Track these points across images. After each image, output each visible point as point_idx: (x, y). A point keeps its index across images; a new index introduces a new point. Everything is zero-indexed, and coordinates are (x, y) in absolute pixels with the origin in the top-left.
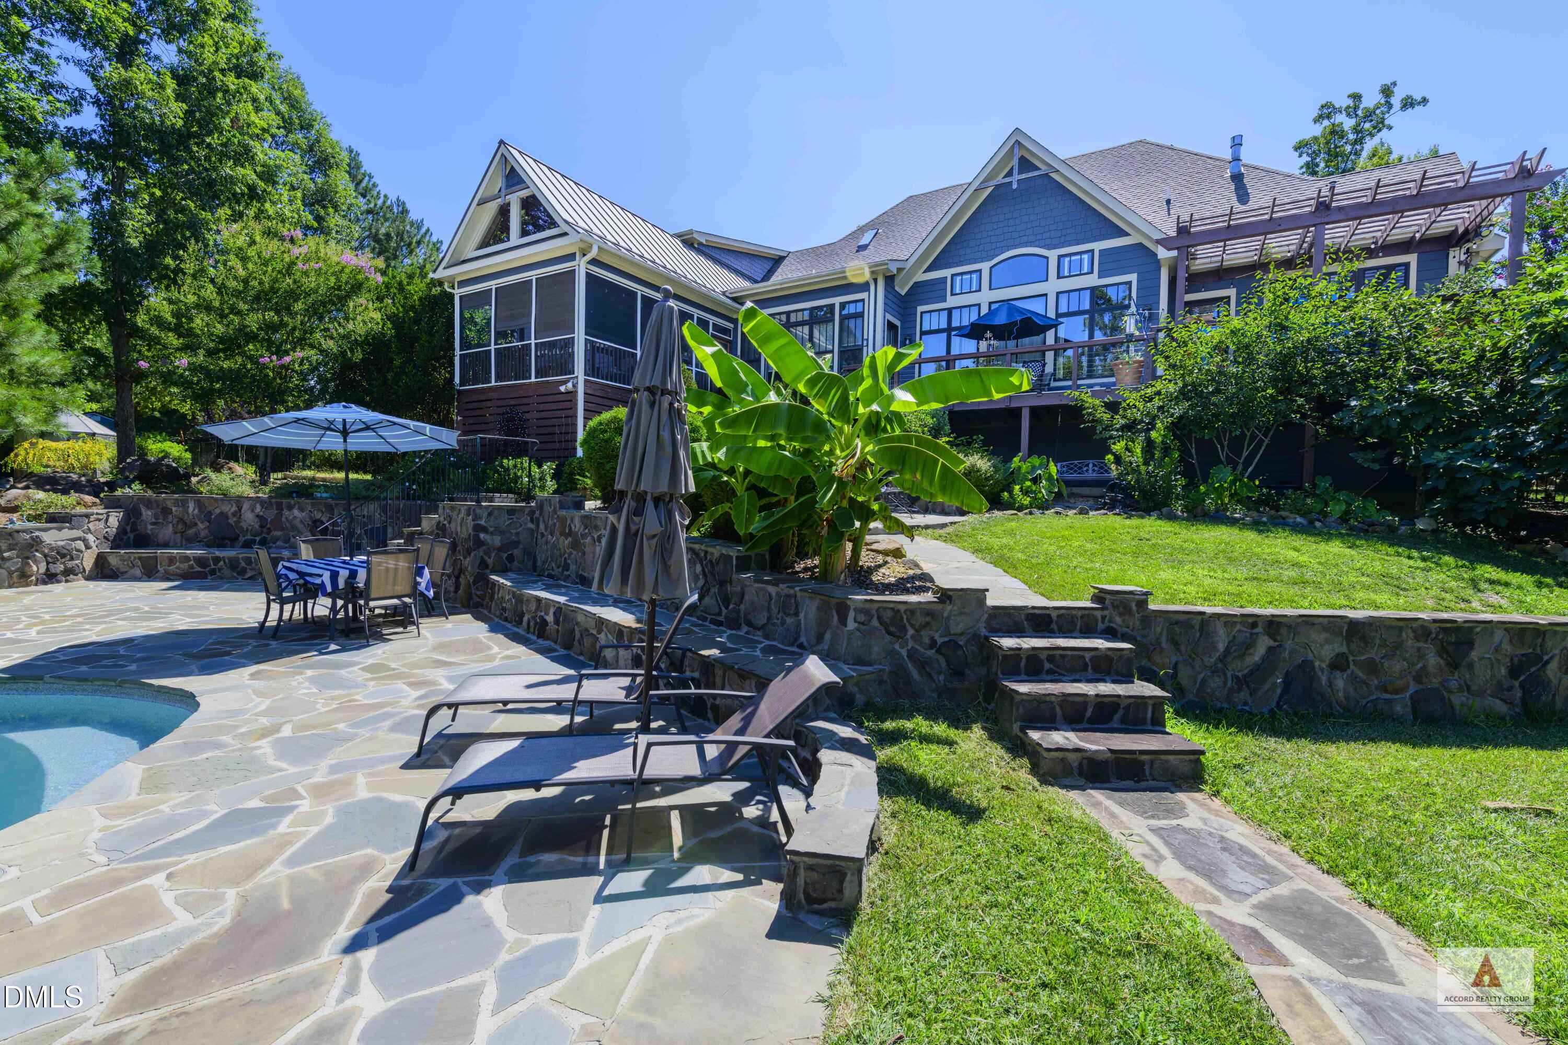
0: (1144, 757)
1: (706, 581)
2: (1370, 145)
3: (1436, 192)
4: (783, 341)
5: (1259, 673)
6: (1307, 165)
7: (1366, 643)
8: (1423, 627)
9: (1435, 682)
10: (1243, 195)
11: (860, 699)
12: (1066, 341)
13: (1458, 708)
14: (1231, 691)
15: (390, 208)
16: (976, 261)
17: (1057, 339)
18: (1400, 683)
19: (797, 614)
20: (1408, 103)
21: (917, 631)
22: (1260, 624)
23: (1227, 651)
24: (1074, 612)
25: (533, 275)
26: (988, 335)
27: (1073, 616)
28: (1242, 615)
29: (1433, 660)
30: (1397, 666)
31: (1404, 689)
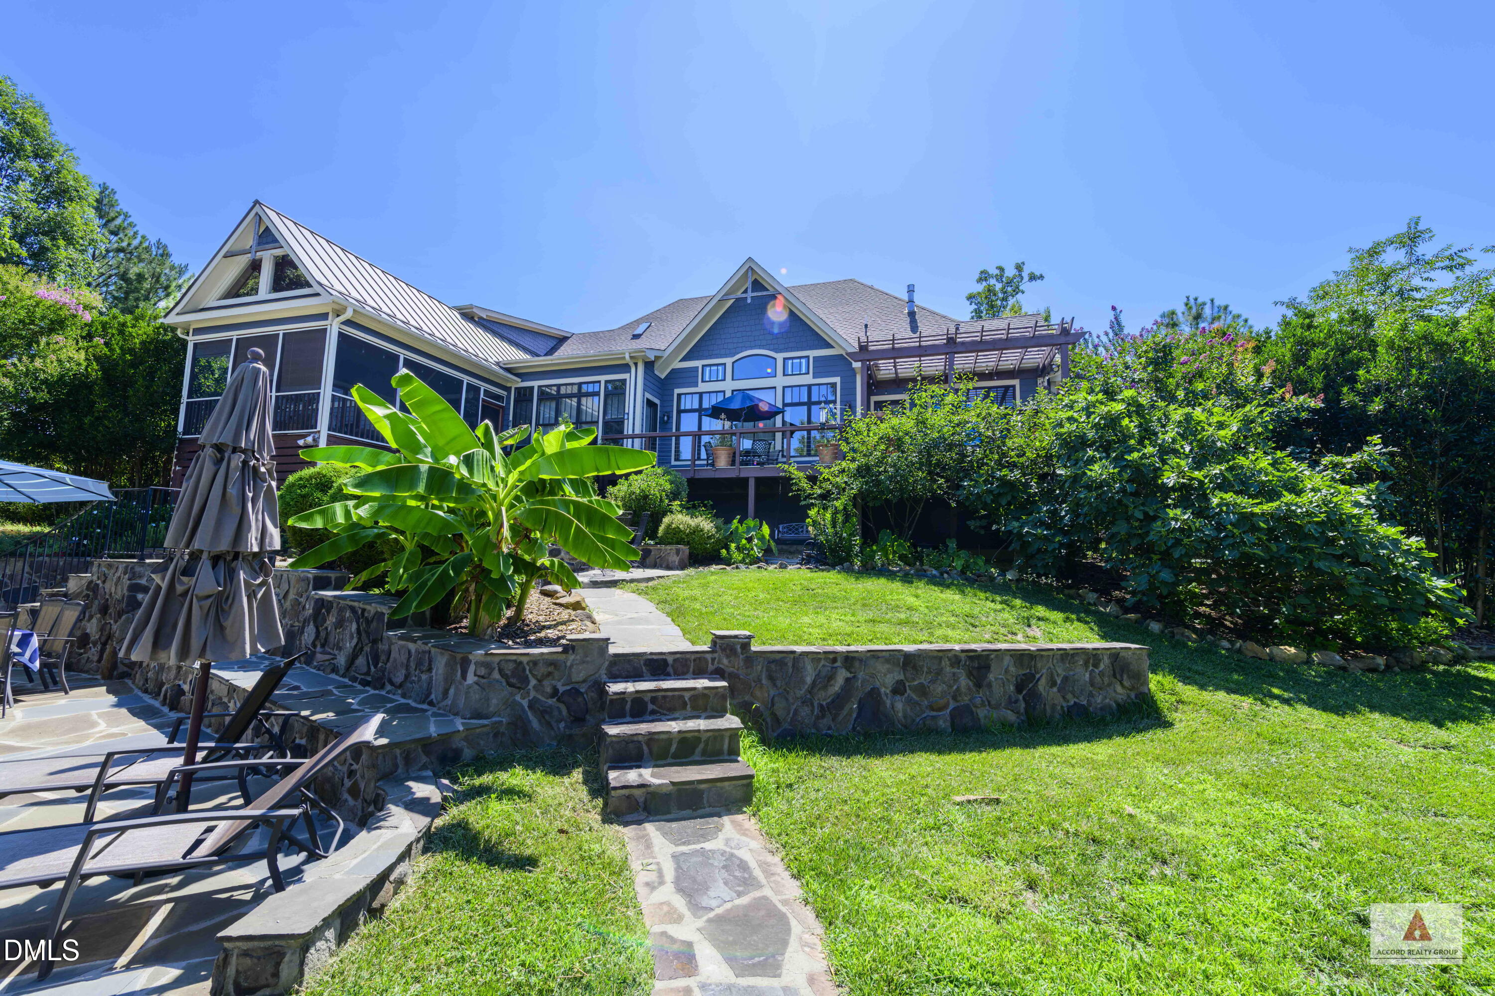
0: (703, 786)
1: (359, 639)
2: (1011, 301)
3: (1017, 339)
4: (438, 407)
5: (839, 701)
6: (975, 310)
7: (917, 670)
8: (956, 656)
9: (966, 699)
10: (914, 327)
11: (468, 753)
12: (791, 424)
13: (982, 721)
14: (818, 718)
15: (147, 250)
16: (721, 356)
17: (784, 422)
18: (942, 702)
19: (430, 670)
20: (1033, 278)
21: (539, 681)
22: (839, 659)
23: (814, 683)
24: (688, 656)
25: (281, 329)
26: (723, 416)
27: (686, 660)
28: (825, 653)
29: (964, 682)
30: (939, 688)
31: (946, 706)
